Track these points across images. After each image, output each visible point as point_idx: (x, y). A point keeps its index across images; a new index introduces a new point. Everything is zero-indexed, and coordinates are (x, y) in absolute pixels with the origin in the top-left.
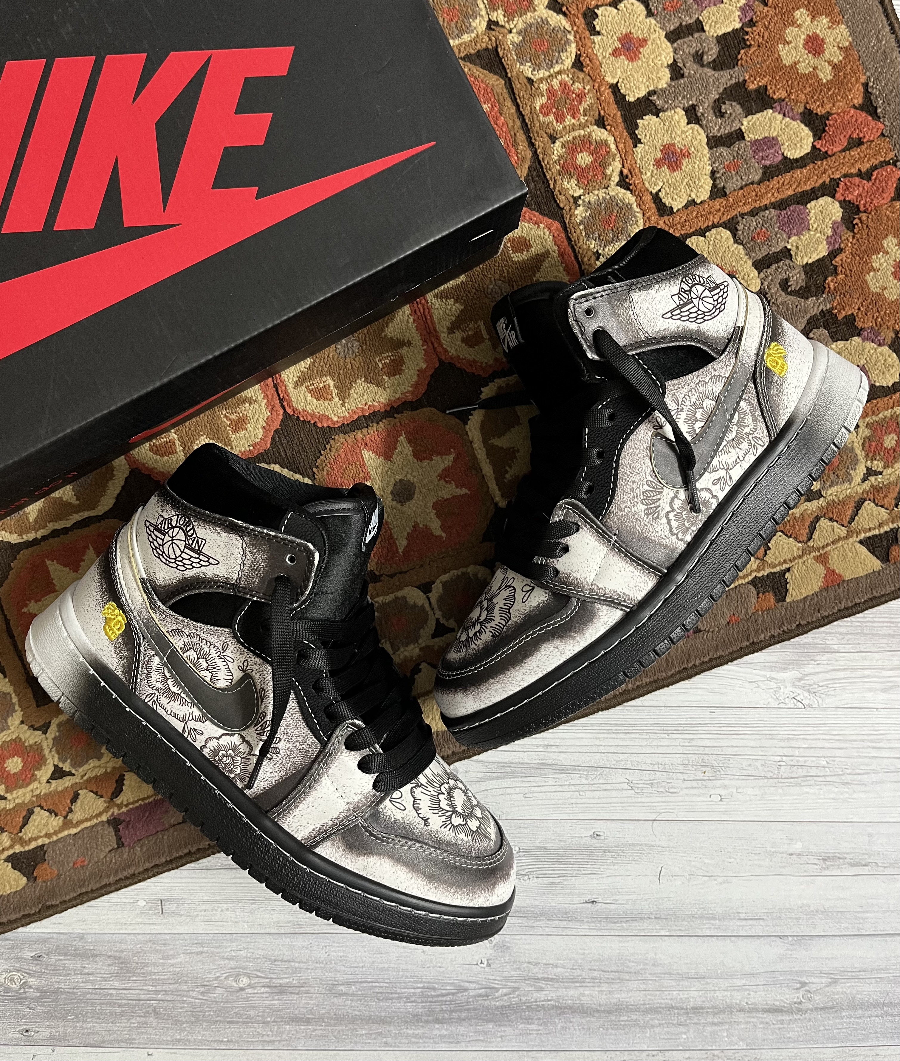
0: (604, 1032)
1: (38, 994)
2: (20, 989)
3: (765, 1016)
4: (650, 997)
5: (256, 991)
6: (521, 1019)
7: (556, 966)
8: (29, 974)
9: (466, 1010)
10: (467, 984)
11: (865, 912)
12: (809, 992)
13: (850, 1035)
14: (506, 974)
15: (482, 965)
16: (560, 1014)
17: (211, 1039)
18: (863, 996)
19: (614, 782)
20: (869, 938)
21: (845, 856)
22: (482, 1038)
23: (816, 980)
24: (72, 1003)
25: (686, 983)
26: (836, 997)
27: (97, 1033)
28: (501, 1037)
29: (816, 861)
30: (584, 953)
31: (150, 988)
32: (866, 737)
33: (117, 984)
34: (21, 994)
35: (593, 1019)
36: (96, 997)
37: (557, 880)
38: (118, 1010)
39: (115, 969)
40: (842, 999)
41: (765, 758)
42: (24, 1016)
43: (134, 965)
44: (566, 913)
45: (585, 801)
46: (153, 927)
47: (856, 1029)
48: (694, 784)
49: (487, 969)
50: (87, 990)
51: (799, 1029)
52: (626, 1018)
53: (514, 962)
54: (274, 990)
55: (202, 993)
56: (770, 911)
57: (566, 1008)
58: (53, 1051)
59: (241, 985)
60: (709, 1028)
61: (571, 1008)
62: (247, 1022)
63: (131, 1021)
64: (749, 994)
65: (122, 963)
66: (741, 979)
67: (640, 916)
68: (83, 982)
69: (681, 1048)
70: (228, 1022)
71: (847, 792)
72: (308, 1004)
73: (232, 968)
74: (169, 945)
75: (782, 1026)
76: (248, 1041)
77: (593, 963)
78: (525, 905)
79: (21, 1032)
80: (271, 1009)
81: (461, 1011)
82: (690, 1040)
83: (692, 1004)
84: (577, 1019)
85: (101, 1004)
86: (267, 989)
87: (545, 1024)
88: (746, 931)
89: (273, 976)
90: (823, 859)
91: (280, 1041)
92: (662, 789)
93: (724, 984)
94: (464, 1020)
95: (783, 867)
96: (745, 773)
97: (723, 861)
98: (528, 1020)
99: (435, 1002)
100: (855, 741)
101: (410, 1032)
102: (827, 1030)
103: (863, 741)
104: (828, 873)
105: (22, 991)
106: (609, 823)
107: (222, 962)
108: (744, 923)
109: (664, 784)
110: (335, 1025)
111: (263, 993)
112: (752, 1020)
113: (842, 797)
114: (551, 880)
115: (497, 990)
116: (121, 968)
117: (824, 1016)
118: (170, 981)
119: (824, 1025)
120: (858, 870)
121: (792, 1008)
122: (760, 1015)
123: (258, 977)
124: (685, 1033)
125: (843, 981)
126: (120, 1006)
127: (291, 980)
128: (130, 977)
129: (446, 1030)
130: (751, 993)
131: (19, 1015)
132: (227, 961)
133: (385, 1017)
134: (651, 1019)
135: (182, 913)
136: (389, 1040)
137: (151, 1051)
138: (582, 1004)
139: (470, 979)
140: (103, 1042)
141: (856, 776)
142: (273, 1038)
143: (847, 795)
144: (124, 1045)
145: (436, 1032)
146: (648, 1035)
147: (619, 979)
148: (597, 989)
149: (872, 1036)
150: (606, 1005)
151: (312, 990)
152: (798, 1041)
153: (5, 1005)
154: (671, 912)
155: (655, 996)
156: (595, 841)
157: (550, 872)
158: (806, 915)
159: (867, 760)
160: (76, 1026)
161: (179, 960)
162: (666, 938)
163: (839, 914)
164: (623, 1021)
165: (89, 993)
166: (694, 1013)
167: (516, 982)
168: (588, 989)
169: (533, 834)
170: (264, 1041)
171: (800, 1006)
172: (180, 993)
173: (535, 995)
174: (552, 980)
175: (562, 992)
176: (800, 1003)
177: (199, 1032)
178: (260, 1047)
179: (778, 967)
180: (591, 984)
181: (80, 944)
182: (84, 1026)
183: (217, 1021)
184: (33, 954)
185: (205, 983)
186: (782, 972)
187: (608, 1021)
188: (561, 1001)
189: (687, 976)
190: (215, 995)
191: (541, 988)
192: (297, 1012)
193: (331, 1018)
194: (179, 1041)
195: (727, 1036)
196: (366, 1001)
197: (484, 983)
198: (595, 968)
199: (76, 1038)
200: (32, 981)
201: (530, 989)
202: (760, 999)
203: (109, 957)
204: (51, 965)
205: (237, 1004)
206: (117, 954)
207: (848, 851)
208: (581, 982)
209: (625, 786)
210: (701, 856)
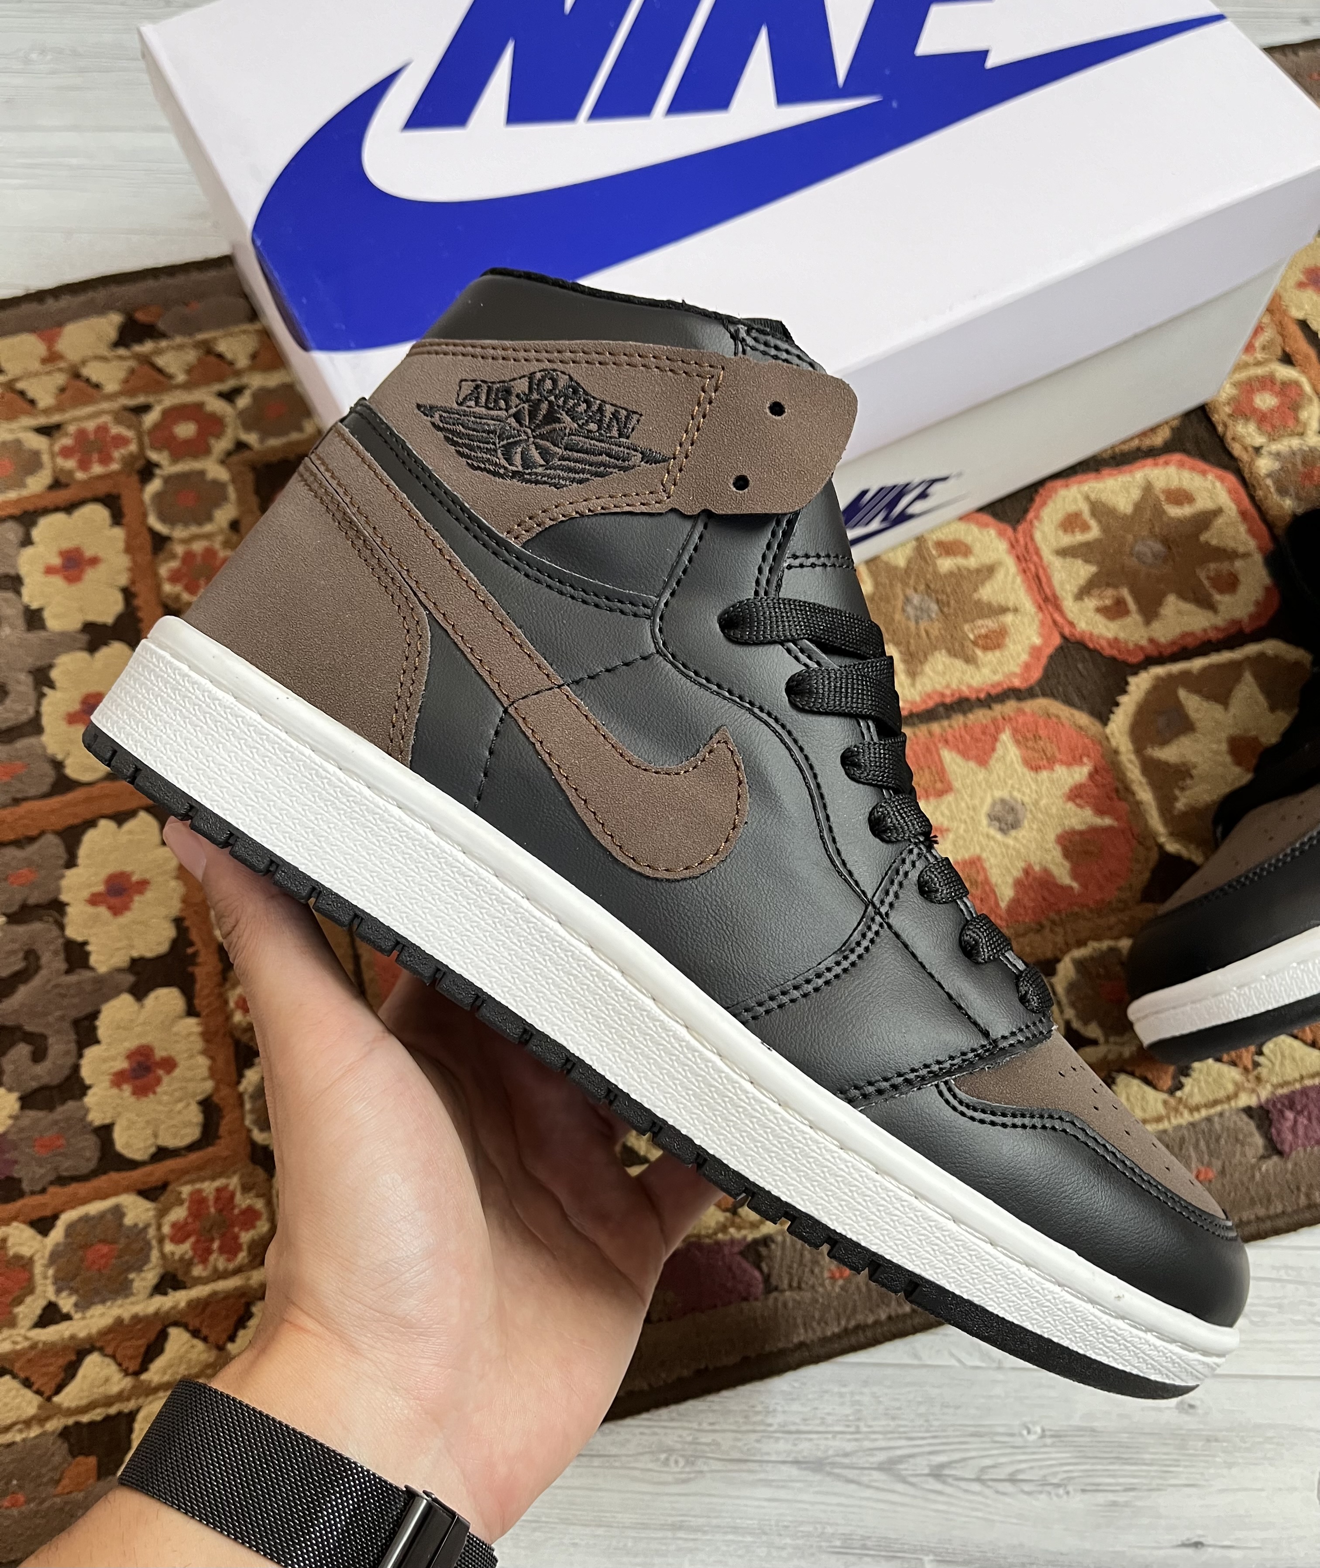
37: (1121, 1498)
114: (1111, 1497)
156: (1186, 1417)
157: (1108, 1480)
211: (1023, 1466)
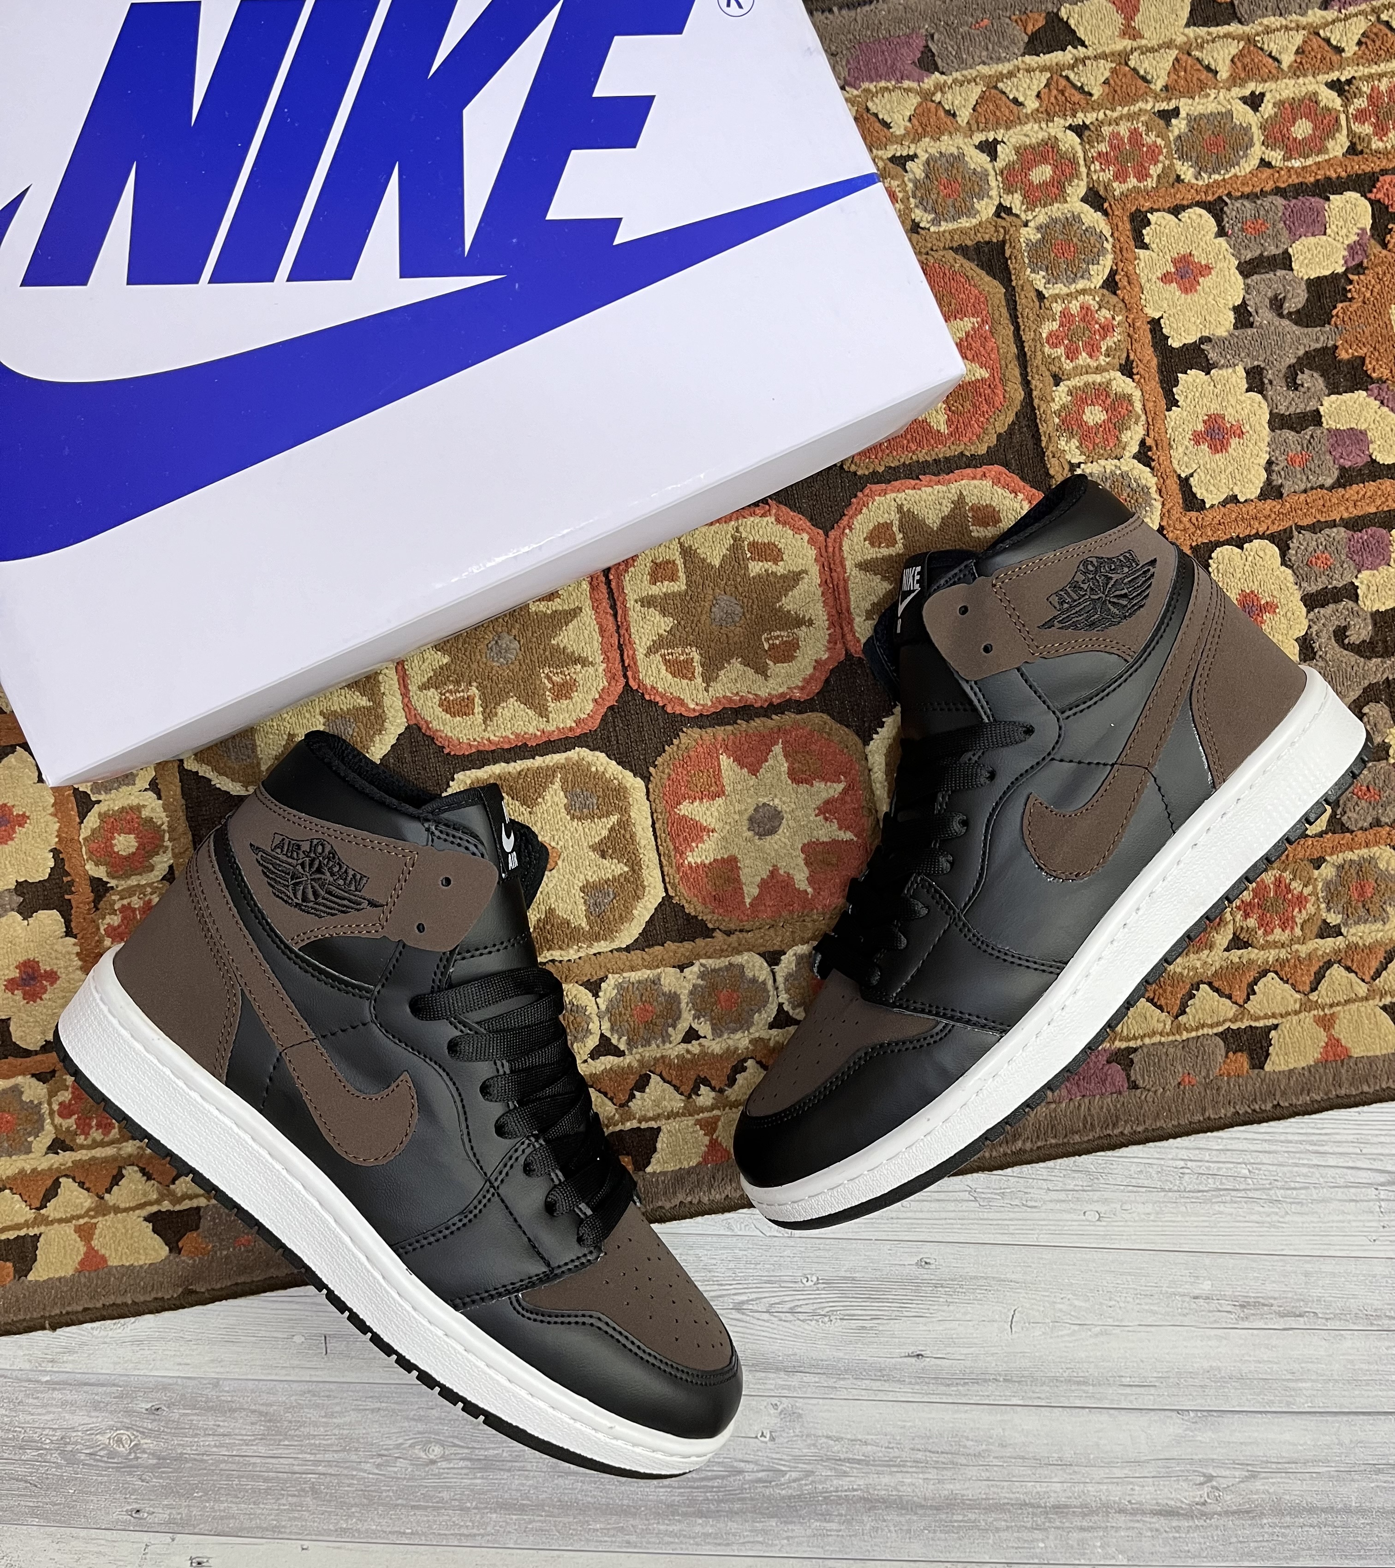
0: (931, 1535)
1: (155, 1461)
2: (130, 1453)
3: (1154, 1520)
4: (996, 1490)
5: (451, 1465)
6: (817, 1514)
7: (866, 1444)
8: (143, 1433)
9: (739, 1499)
10: (742, 1464)
11: (1297, 1380)
12: (1217, 1489)
13: (1274, 1550)
14: (796, 1452)
15: (763, 1439)
16: (869, 1509)
17: (388, 1529)
18: (1293, 1498)
19: (950, 1189)
20: (1304, 1417)
21: (1272, 1301)
22: (761, 1539)
23: (1227, 1473)
24: (200, 1475)
25: (1045, 1471)
26: (1255, 1497)
27: (233, 1517)
28: (788, 1538)
29: (1229, 1308)
30: (904, 1427)
31: (308, 1457)
32: (1304, 1138)
33: (262, 1450)
34: (131, 1460)
35: (915, 1518)
36: (234, 1467)
37: (868, 1324)
38: (263, 1486)
39: (260, 1428)
40: (1263, 1500)
41: (1162, 1162)
42: (135, 1490)
43: (286, 1423)
44: (880, 1371)
45: (909, 1215)
46: (313, 1372)
47: (1282, 1544)
48: (1062, 1196)
49: (770, 1444)
50: (221, 1458)
51: (1202, 1541)
52: (960, 1518)
53: (808, 1436)
54: (477, 1465)
55: (378, 1466)
56: (1165, 1375)
57: (878, 1501)
58: (173, 1540)
59: (432, 1457)
60: (1075, 1535)
61: (884, 1502)
62: (439, 1508)
63: (281, 1502)
64: (1132, 1489)
65: (270, 1421)
66: (1123, 1468)
67: (983, 1377)
68: (215, 1446)
69: (1036, 1561)
70: (413, 1507)
71: (1277, 1214)
72: (523, 1485)
73: (419, 1433)
74: (335, 1397)
75: (1177, 1535)
76: (439, 1534)
77: (917, 1441)
78: (824, 1358)
79: (129, 1513)
80: (472, 1490)
81: (732, 1501)
82: (1049, 1550)
83: (1052, 1501)
84: (893, 1516)
85: (239, 1477)
86: (468, 1464)
87: (849, 1522)
88: (1131, 1402)
89: (475, 1445)
90: (1241, 1306)
91: (483, 1536)
92: (1017, 1202)
93: (1099, 1474)
94: (736, 1513)
95: (1185, 1315)
96: (1134, 1182)
97: (1101, 1304)
98: (826, 1516)
99: (697, 1488)
100: (1291, 1142)
101: (662, 1527)
102: (1241, 1542)
103: (1301, 1142)
104: (1246, 1324)
105: (132, 1456)
106: (942, 1246)
107: (406, 1424)
108: (1128, 1390)
109: (1020, 1195)
110: (559, 1516)
111: (462, 1468)
112: (1137, 1525)
113: (1268, 1219)
114: (860, 1323)
115: (784, 1473)
116: (269, 1428)
117: (1237, 1522)
118: (335, 1448)
119: (1236, 1536)
120: (1291, 1322)
121: (1192, 1511)
122: (1147, 1519)
123: (455, 1445)
124: (1043, 1541)
125: (1264, 1475)
126: (266, 1480)
127: (500, 1451)
128: (280, 1441)
129: (712, 1526)
130: (1137, 1488)
131: (127, 1488)
132: (413, 1423)
133: (628, 1506)
134: (995, 1520)
135: (353, 1354)
136: (633, 1538)
137: (306, 1544)
138: (900, 1497)
139: (747, 1458)
140: (242, 1529)
141: (1289, 1192)
142: (475, 1531)
143: (1275, 1218)
144: (269, 1534)
145: (698, 1529)
146: (991, 1541)
147: (953, 1464)
148: (921, 1476)
149: (1304, 1553)
150: (933, 1499)
151: (529, 1467)
152: (1200, 1556)
153: (109, 1476)
154: (1026, 1373)
155: (1003, 1488)
156: (925, 1271)
157: (860, 1312)
158: (1215, 1382)
159: (1305, 1170)
160: (205, 1507)
161: (347, 1419)
162: (1019, 1408)
163: (1262, 1383)
164: (956, 1521)
165: (224, 1461)
166: (1056, 1513)
167: (809, 1464)
168: (908, 1475)
169: (837, 1259)
170: (461, 1535)
171: (1203, 1508)
172: (348, 1464)
173: (835, 1482)
174: (859, 1462)
175: (873, 1479)
176: (1204, 1504)
177: (372, 1520)
178: (456, 1543)
179: (1174, 1453)
180: (914, 1469)
181: (213, 1393)
182: (216, 1507)
183: (397, 1505)
184: (149, 1406)
185: (383, 1452)
186: (1179, 1460)
187: (936, 1521)
188: (871, 1491)
189: (1046, 1461)
190: (396, 1469)
191: (845, 1472)
192: (507, 1496)
193: (554, 1506)
194: (344, 1530)
195: (1101, 1547)
196: (602, 1483)
197: (765, 1464)
198: (919, 1447)
199: (205, 1523)
200: (147, 1443)
201: (829, 1473)
202: (1148, 1497)
203: (253, 1411)
204: (174, 1421)
205: (425, 1483)
206: (263, 1409)
207: (1277, 1295)
208: (899, 1466)
209: (966, 1196)
210: (1070, 1296)
211: (801, 1302)
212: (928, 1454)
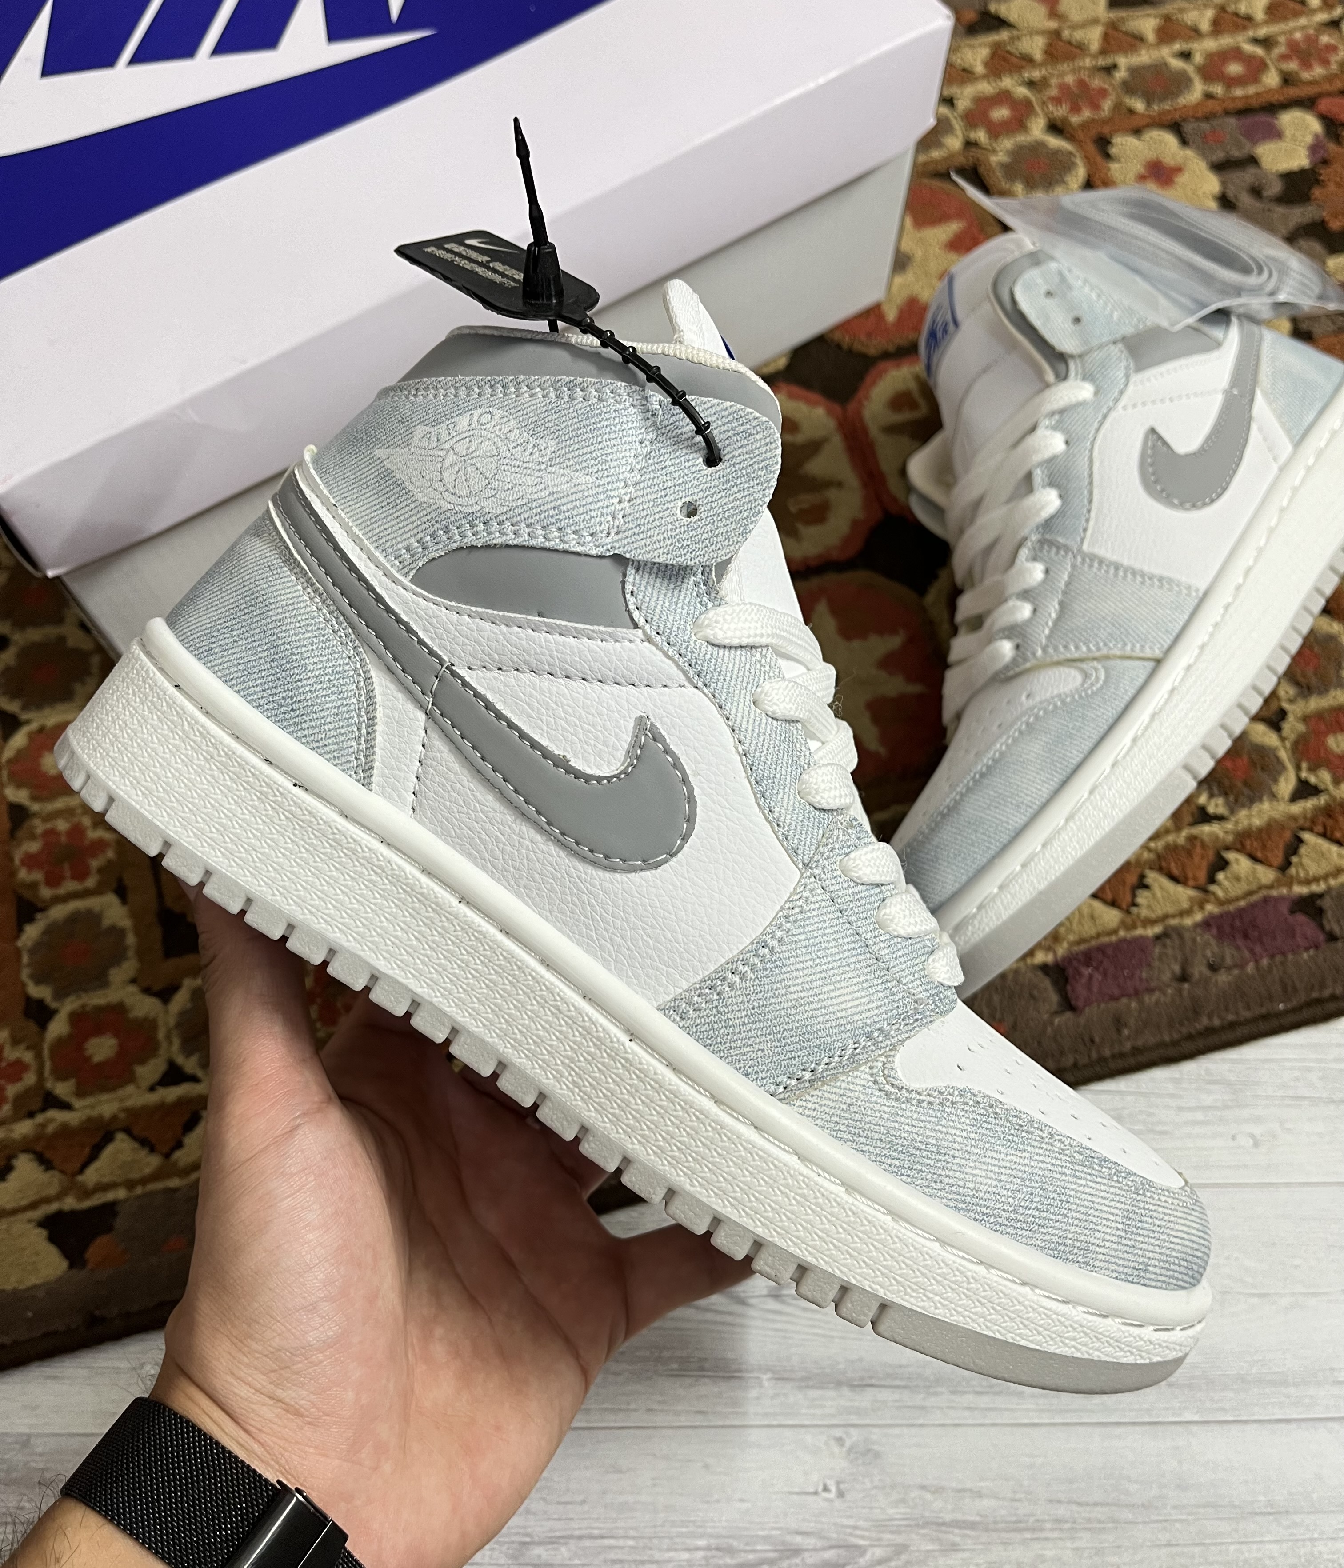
7: (979, 1495)
10: (798, 1539)
14: (877, 1514)
15: (826, 1495)
30: (1034, 1465)
49: (838, 1504)
53: (893, 1487)
77: (1054, 1487)
96: (1291, 1093)
97: (1283, 1263)
115: (861, 1550)
139: (806, 1527)
147: (1114, 1521)
148: (1069, 1544)
162: (1195, 1428)
167: (898, 1532)
174: (972, 1526)
180: (1055, 1535)
191: (954, 1544)
197: (834, 1535)
198: (1059, 1496)
201: (930, 1547)
208: (1033, 1530)
212: (1074, 1507)
